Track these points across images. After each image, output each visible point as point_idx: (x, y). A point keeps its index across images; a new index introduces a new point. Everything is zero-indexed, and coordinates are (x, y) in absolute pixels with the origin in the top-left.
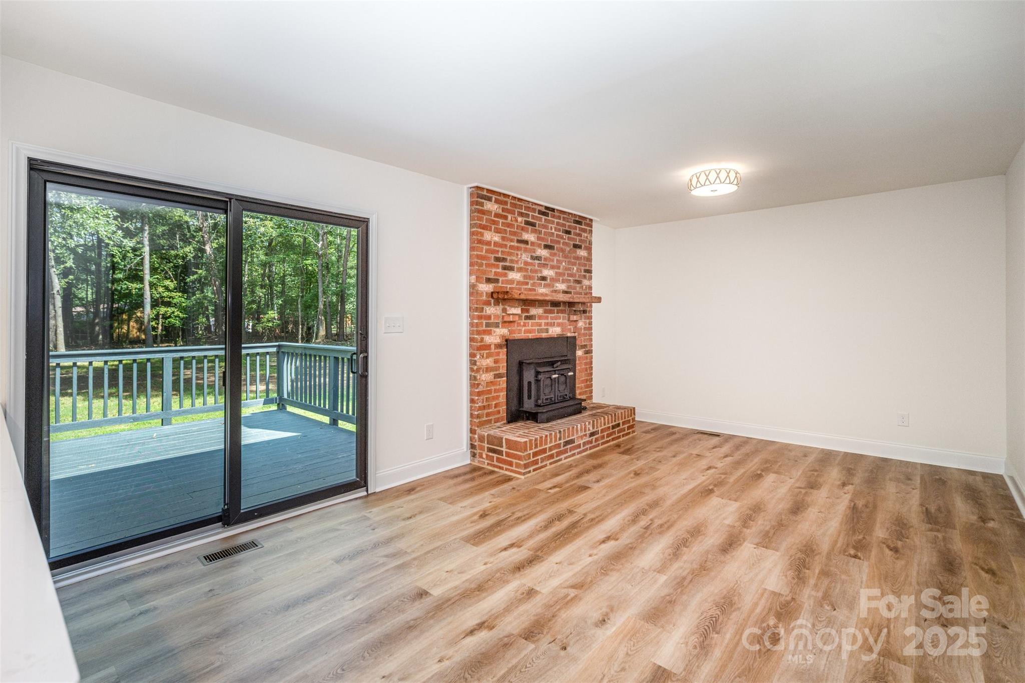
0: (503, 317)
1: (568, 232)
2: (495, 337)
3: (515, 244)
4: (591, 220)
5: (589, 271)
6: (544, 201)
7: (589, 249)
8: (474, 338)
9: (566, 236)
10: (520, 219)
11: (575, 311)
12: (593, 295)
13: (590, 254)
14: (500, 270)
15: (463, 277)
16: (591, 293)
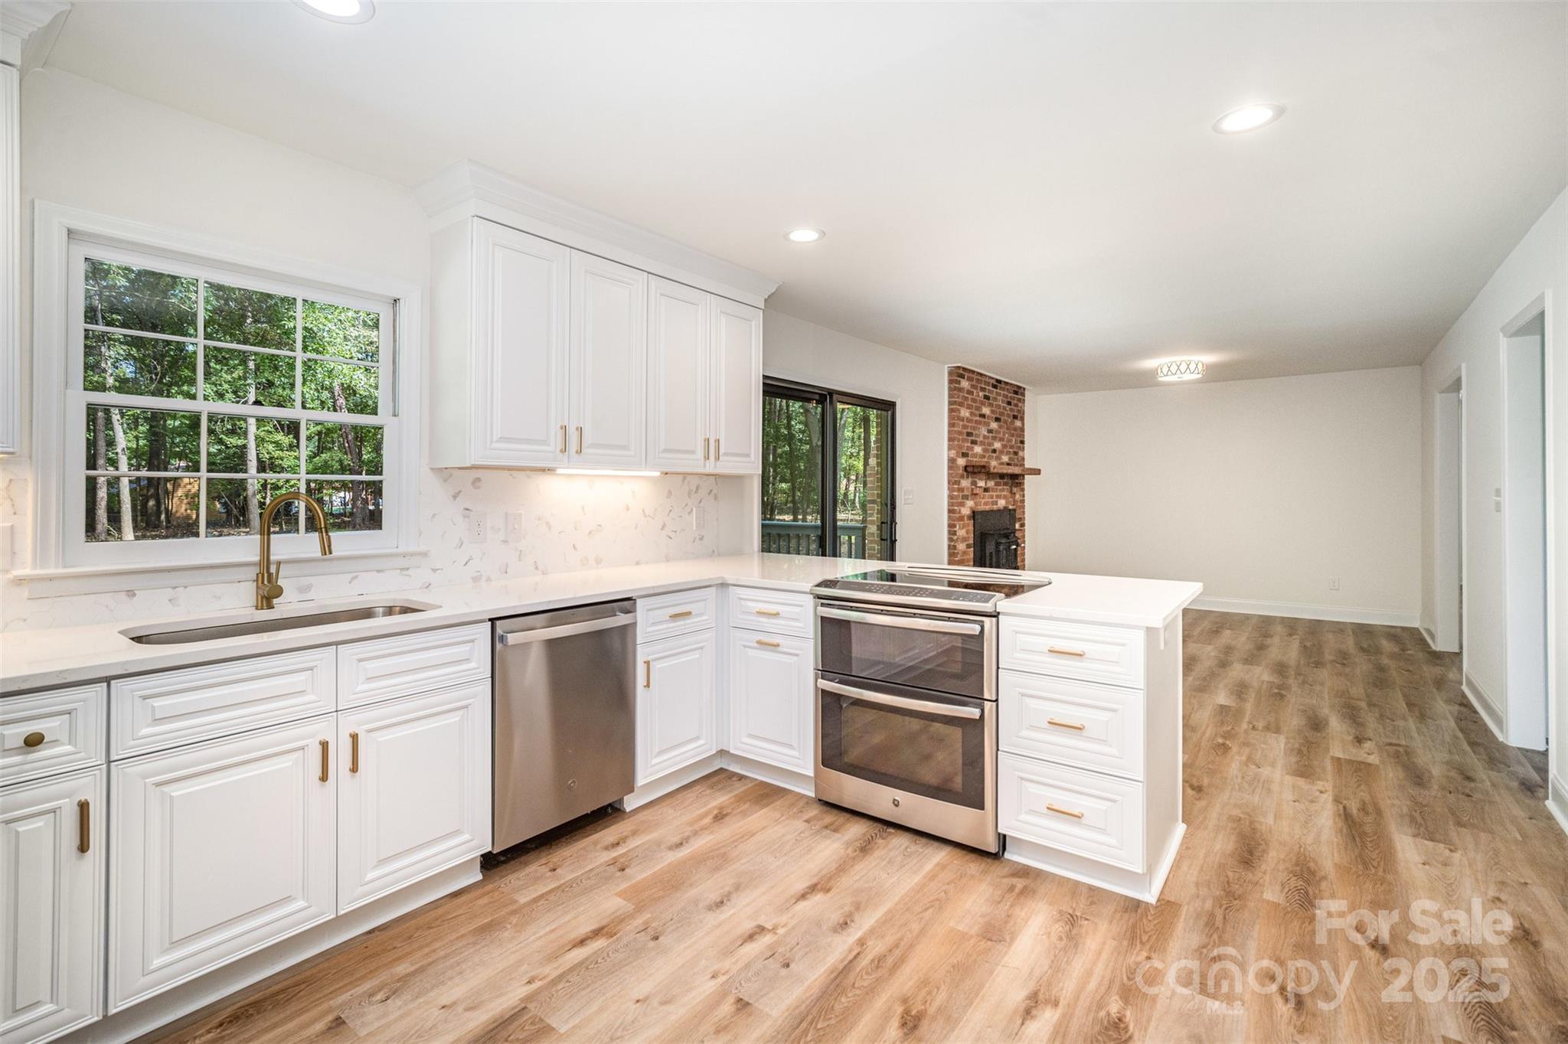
0: (972, 490)
1: (1009, 403)
2: (966, 511)
3: (977, 418)
4: (1024, 389)
5: (1022, 442)
6: (993, 373)
7: (1022, 419)
8: (953, 509)
9: (1008, 408)
10: (981, 394)
11: (1017, 483)
12: (1026, 466)
13: (1023, 424)
14: (969, 444)
15: (944, 453)
16: (1024, 465)
